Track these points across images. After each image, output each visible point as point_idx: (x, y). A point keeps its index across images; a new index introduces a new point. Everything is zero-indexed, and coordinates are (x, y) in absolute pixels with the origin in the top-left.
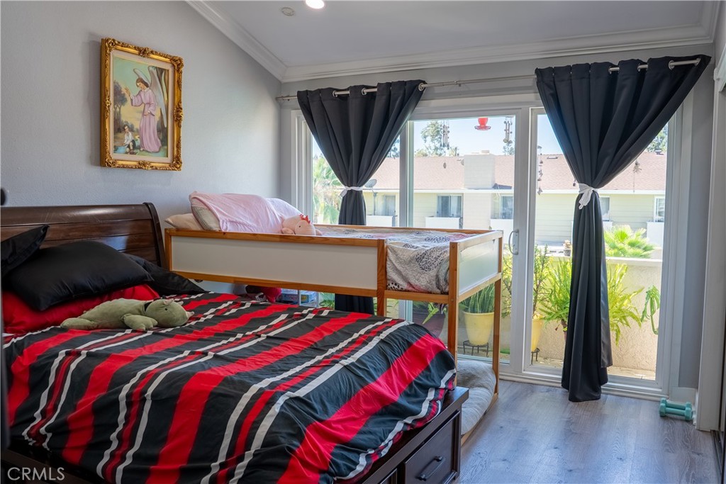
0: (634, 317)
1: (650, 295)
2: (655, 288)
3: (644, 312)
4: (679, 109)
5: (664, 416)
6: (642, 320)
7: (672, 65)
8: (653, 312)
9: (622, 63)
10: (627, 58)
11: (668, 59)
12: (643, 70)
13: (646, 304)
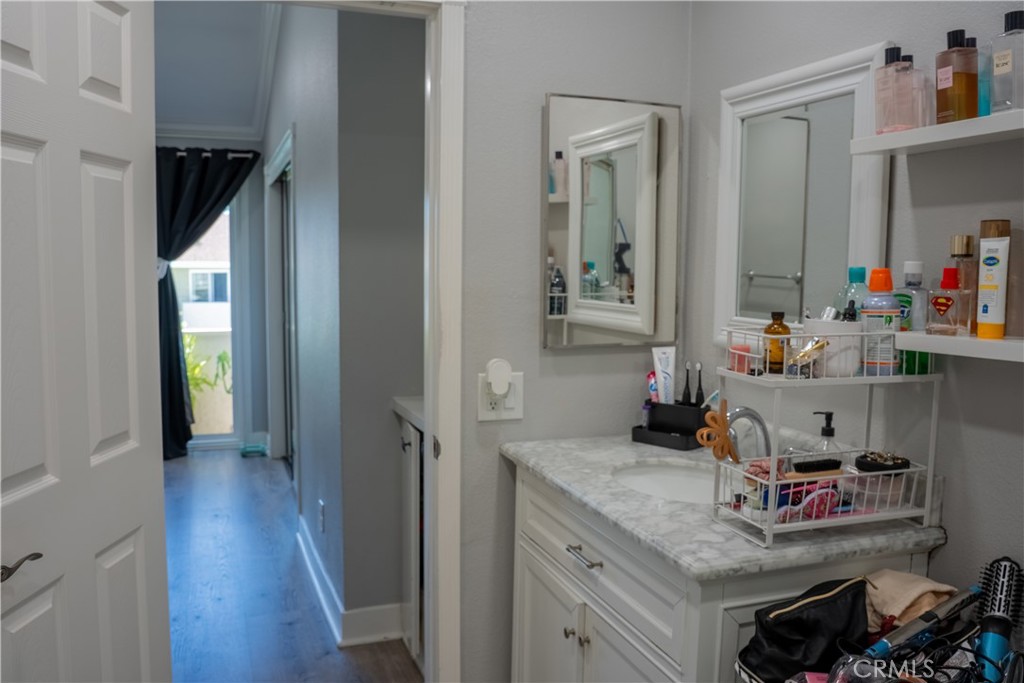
0: (208, 383)
1: (220, 359)
2: (225, 353)
3: (217, 376)
4: (237, 195)
5: (245, 455)
6: (215, 383)
7: (230, 156)
8: (224, 374)
9: (188, 150)
10: (193, 145)
11: (227, 151)
12: (207, 158)
13: (218, 368)
